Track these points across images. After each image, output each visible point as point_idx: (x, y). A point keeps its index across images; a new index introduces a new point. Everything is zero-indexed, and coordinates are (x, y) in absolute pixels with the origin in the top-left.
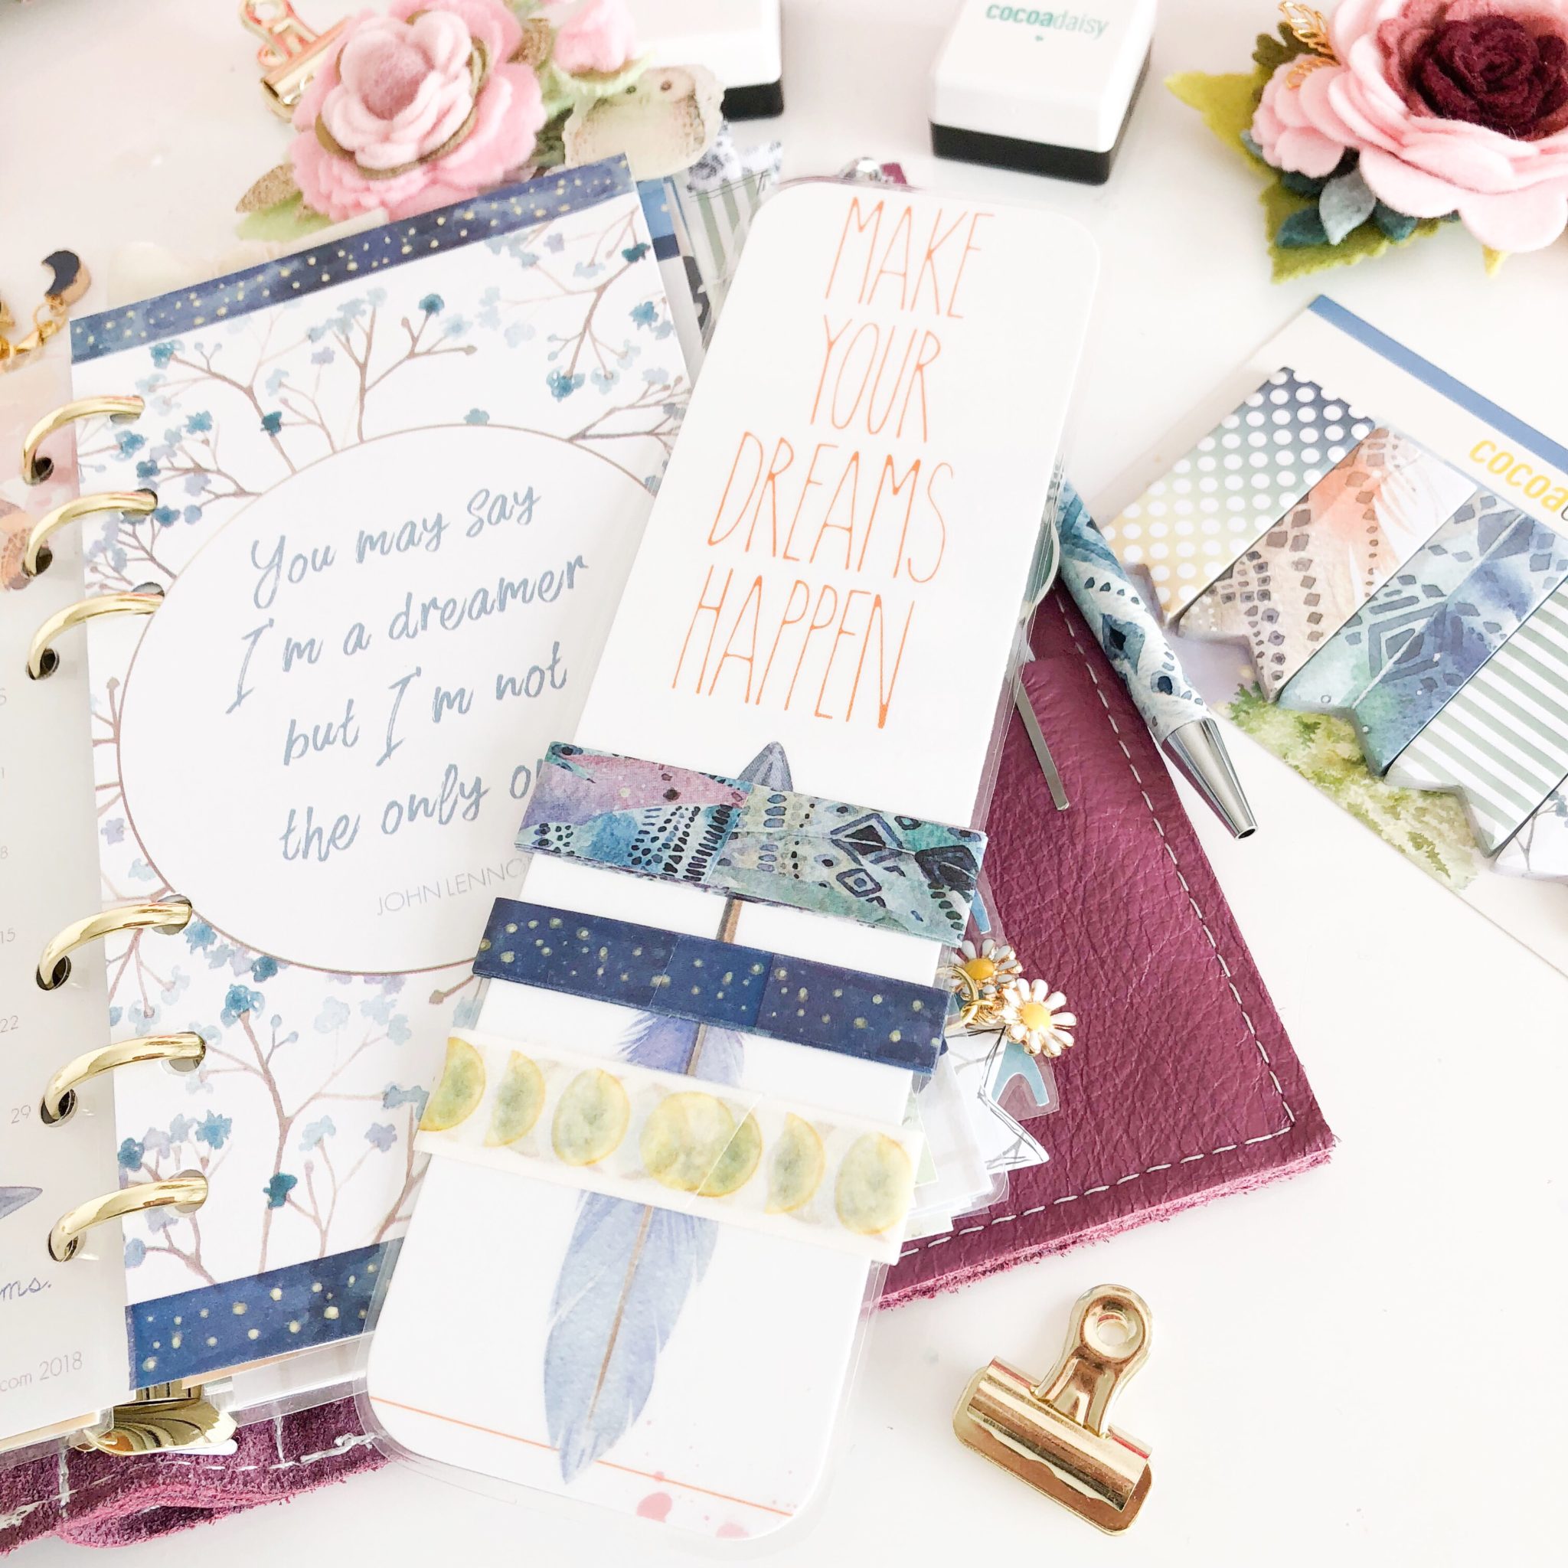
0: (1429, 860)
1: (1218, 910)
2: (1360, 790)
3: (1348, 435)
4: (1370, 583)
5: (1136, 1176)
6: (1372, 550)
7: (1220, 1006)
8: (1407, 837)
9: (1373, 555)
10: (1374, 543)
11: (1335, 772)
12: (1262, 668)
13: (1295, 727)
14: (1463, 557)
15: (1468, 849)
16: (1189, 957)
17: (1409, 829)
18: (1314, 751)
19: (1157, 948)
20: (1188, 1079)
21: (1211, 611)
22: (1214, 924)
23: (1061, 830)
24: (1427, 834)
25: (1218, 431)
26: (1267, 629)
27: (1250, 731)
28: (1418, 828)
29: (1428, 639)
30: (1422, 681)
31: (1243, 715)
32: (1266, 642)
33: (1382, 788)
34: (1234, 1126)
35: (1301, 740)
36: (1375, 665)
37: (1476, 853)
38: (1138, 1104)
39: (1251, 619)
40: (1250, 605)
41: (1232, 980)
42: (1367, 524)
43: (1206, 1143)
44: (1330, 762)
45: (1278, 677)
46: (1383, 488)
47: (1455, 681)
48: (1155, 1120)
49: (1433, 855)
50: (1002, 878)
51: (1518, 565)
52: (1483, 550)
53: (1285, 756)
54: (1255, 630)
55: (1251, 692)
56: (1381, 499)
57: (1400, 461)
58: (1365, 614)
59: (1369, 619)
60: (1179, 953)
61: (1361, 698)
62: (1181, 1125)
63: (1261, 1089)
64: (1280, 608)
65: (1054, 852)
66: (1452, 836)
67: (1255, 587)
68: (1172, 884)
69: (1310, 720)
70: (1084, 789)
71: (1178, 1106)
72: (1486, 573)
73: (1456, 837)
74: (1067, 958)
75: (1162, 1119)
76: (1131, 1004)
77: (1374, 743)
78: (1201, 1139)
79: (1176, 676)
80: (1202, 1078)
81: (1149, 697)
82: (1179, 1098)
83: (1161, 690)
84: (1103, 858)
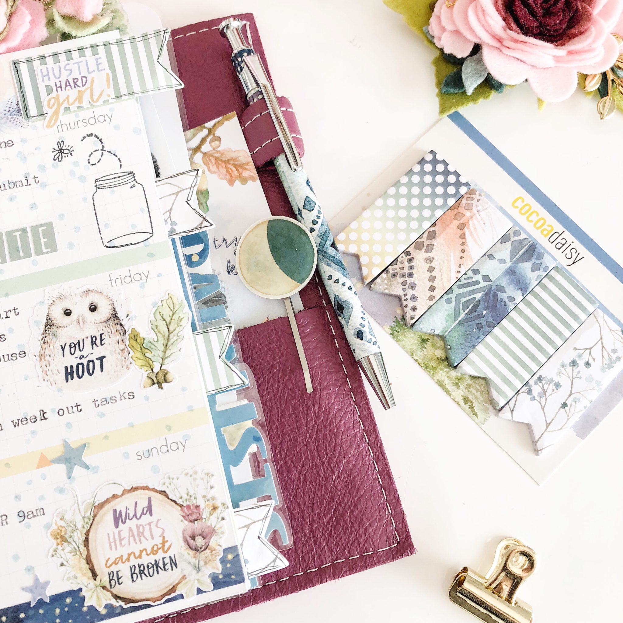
0: (470, 410)
1: (376, 439)
2: (444, 373)
3: (458, 192)
4: (459, 272)
5: (329, 564)
6: (462, 255)
7: (372, 486)
8: (461, 398)
9: (462, 258)
10: (463, 251)
11: (434, 364)
12: (406, 313)
13: (418, 340)
14: (502, 261)
15: (487, 405)
16: (361, 462)
17: (463, 394)
18: (425, 353)
19: (347, 458)
20: (356, 521)
21: (386, 282)
22: (373, 446)
23: (309, 399)
24: (471, 397)
25: (397, 184)
26: (410, 292)
27: (398, 341)
28: (467, 394)
29: (482, 304)
30: (476, 324)
31: (396, 332)
32: (409, 300)
33: (453, 373)
34: (373, 543)
35: (420, 347)
36: (456, 315)
37: (490, 407)
38: (333, 532)
39: (404, 287)
40: (404, 279)
41: (378, 473)
42: (461, 241)
43: (361, 551)
44: (432, 359)
45: (412, 318)
46: (470, 222)
47: (491, 326)
48: (340, 539)
49: (472, 407)
50: (281, 420)
51: (526, 267)
52: (511, 259)
53: (412, 355)
54: (405, 293)
55: (400, 321)
56: (469, 228)
57: (480, 208)
58: (455, 288)
59: (456, 291)
60: (357, 460)
61: (448, 331)
62: (351, 542)
63: (387, 526)
64: (417, 283)
65: (305, 409)
66: (481, 398)
67: (406, 271)
68: (357, 426)
69: (425, 337)
70: (321, 378)
71: (350, 533)
72: (511, 270)
73: (483, 399)
75: (343, 539)
76: (334, 484)
77: (452, 354)
78: (359, 549)
79: (366, 330)
80: (362, 520)
81: (353, 339)
82: (351, 529)
83: (358, 337)
84: (327, 413)
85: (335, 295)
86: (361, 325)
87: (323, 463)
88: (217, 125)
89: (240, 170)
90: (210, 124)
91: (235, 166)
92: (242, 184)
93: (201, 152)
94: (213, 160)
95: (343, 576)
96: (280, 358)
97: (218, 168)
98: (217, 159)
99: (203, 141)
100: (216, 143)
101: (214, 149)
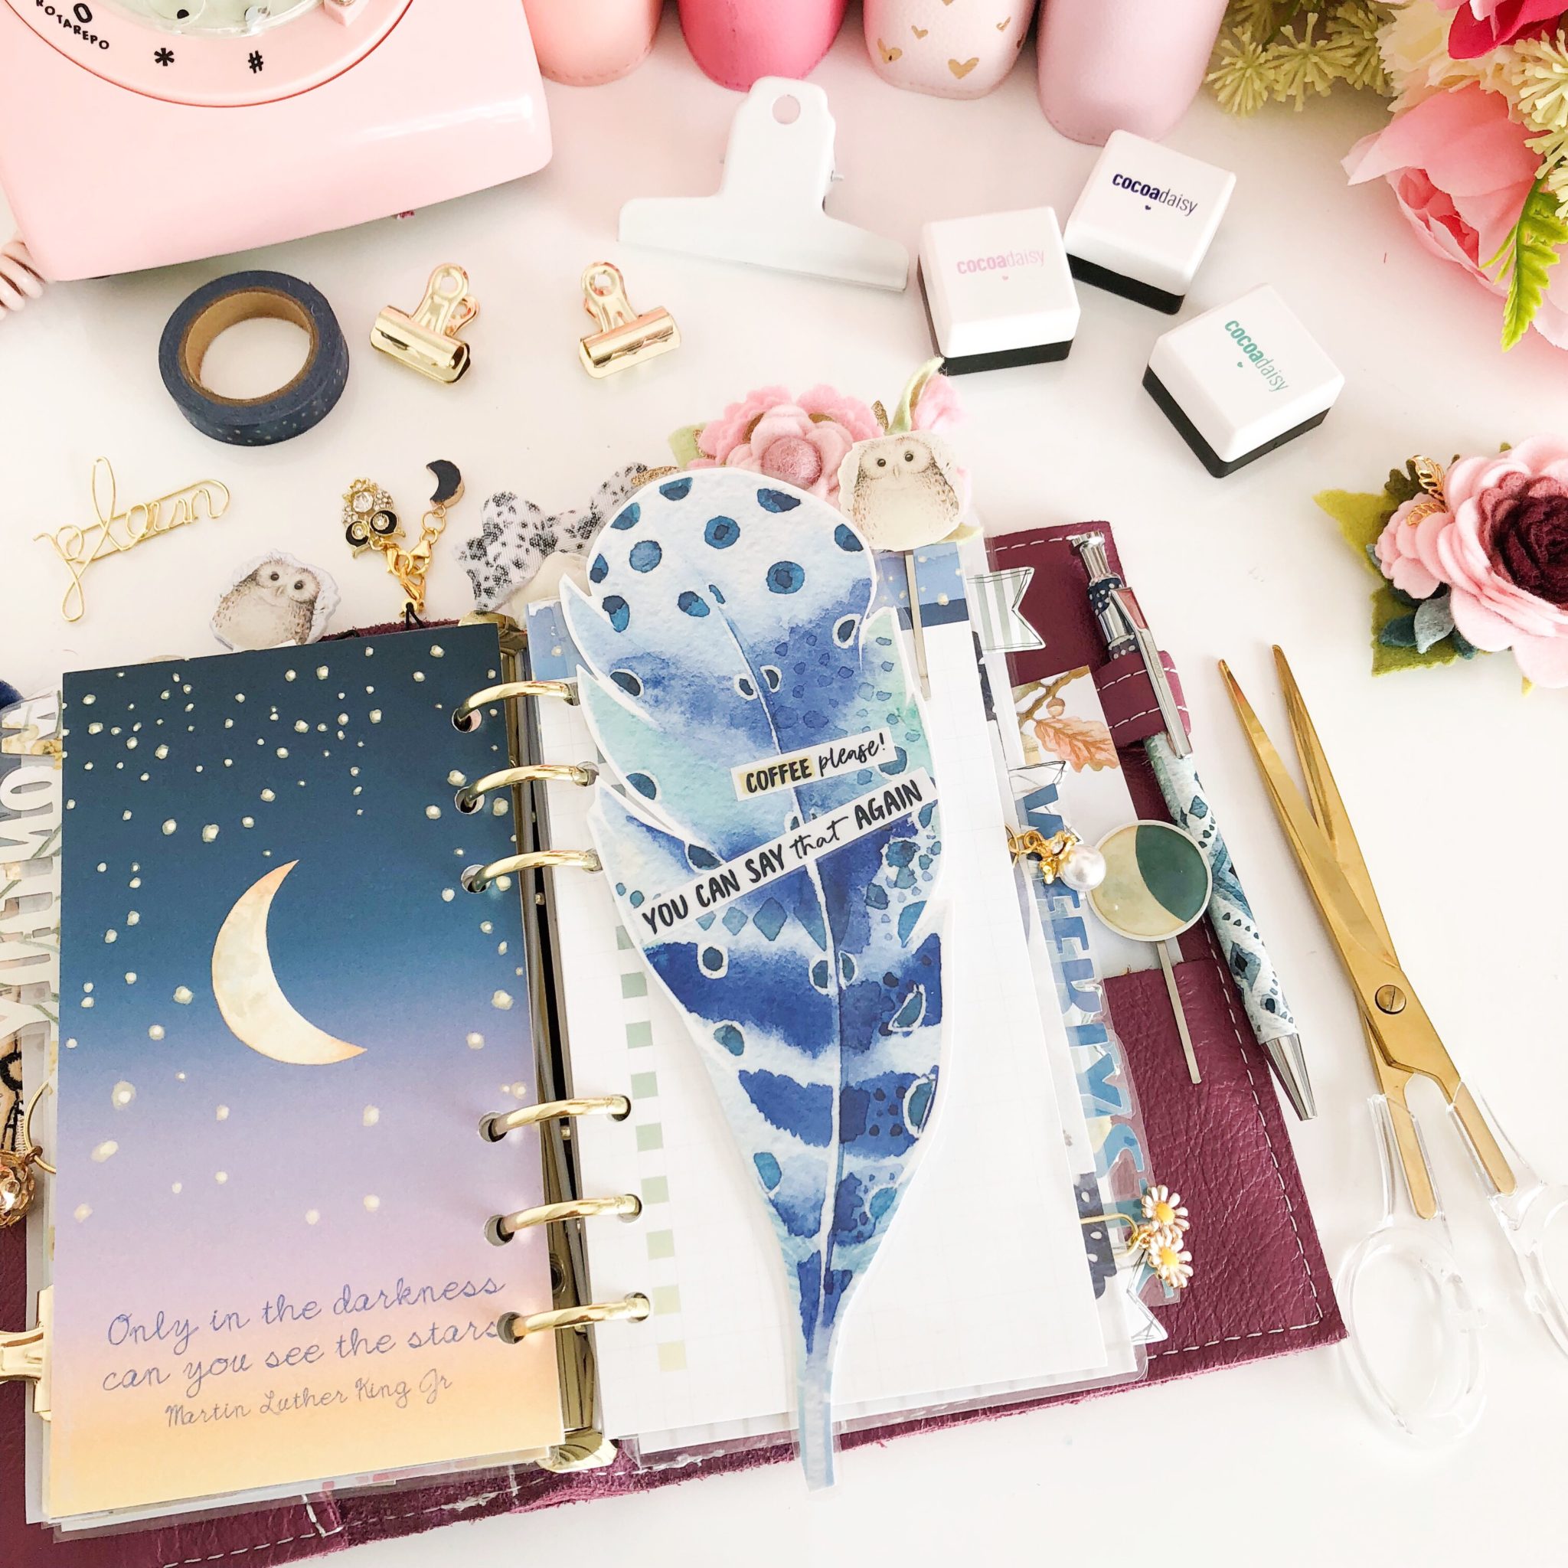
1: (1289, 1165)
5: (1217, 1342)
7: (1283, 1233)
16: (1267, 1196)
19: (1246, 1187)
20: (1258, 1281)
22: (1284, 1173)
23: (1191, 1094)
34: (1284, 1317)
38: (1224, 1294)
41: (1292, 1214)
43: (1264, 1325)
48: (1235, 1305)
60: (1261, 1192)
62: (1250, 1312)
63: (1303, 1294)
65: (1185, 1108)
68: (1261, 1142)
71: (1250, 1298)
74: (1187, 1185)
75: (1238, 1306)
76: (1226, 1223)
78: (1262, 1323)
79: (1278, 998)
80: (1267, 1281)
81: (1258, 1011)
82: (1251, 1293)
83: (1267, 1009)
84: (1219, 1117)
85: (1234, 943)
86: (1272, 990)
87: (1210, 1192)
88: (1060, 682)
89: (1093, 750)
90: (1048, 681)
91: (1085, 743)
92: (1094, 770)
93: (1034, 720)
94: (1051, 732)
95: (1238, 1360)
96: (1148, 1029)
97: (1058, 743)
98: (1057, 731)
99: (1038, 703)
100: (1058, 708)
101: (1054, 717)
